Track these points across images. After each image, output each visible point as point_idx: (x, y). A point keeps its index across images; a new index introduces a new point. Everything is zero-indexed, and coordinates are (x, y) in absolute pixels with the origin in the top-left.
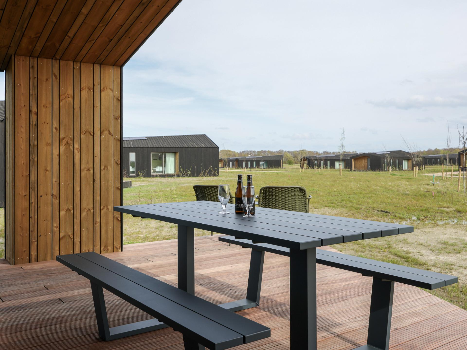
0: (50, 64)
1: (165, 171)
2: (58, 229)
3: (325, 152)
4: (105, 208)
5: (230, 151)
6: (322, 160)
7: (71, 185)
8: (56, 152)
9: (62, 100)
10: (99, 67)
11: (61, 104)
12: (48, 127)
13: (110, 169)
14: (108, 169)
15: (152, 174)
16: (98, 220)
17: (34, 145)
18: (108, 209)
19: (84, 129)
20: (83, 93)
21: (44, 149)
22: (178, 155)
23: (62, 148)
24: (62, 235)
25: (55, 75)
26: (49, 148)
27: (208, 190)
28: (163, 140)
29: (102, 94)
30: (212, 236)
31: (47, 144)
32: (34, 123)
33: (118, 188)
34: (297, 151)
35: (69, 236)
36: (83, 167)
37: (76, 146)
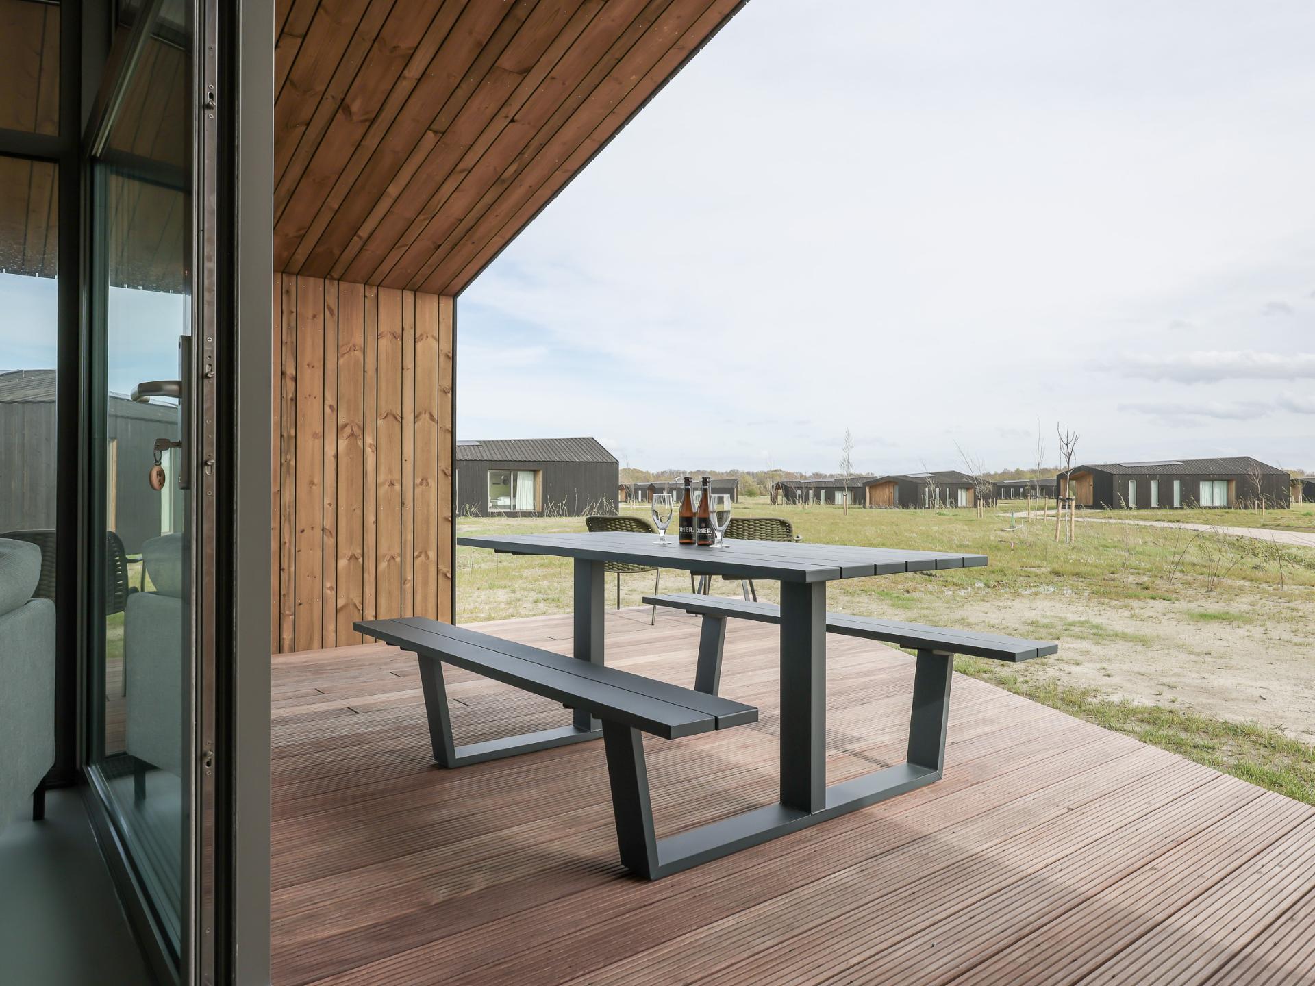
0: (321, 289)
1: (515, 506)
2: (334, 592)
3: (817, 475)
4: (423, 555)
5: (638, 471)
6: (810, 489)
7: (359, 512)
8: (330, 451)
9: (342, 356)
10: (412, 296)
11: (341, 361)
12: (317, 403)
13: (433, 484)
14: (428, 484)
15: (490, 510)
16: (410, 577)
17: (289, 437)
18: (427, 557)
19: (383, 409)
20: (383, 343)
21: (309, 446)
22: (540, 475)
23: (343, 444)
24: (341, 603)
25: (330, 309)
26: (318, 442)
27: (613, 525)
28: (512, 447)
29: (419, 345)
30: (618, 609)
31: (315, 435)
32: (290, 396)
33: (447, 519)
34: (765, 473)
35: (355, 605)
36: (380, 480)
37: (369, 440)
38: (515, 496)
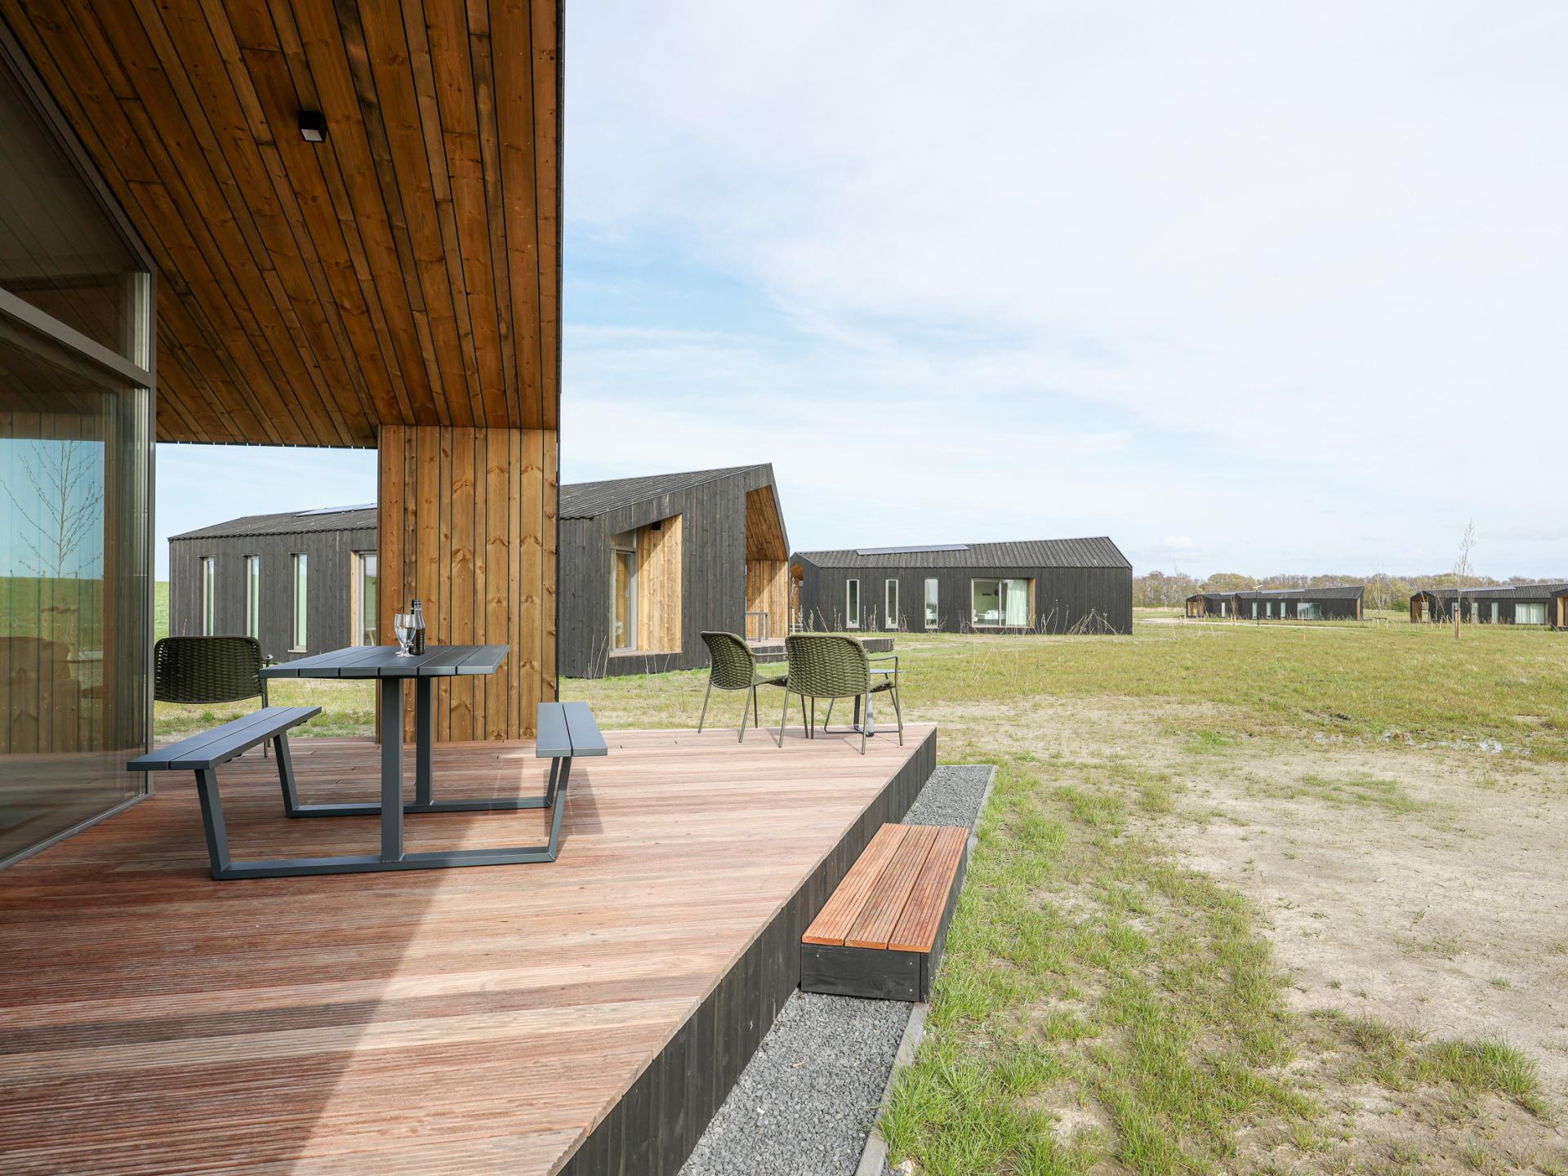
0: (438, 435)
1: (1004, 621)
2: (448, 695)
4: (528, 665)
7: (470, 626)
8: (445, 573)
9: (456, 491)
10: (518, 434)
11: (454, 497)
12: (434, 533)
13: (537, 600)
14: (532, 601)
16: (515, 684)
17: (411, 562)
18: (532, 667)
19: (492, 536)
20: (492, 477)
21: (427, 570)
22: (1033, 583)
23: (456, 568)
24: (454, 703)
25: (445, 451)
26: (435, 566)
29: (524, 476)
31: (432, 560)
32: (411, 528)
33: (551, 633)
35: (466, 706)
36: (489, 597)
37: (479, 563)
38: (1004, 608)
